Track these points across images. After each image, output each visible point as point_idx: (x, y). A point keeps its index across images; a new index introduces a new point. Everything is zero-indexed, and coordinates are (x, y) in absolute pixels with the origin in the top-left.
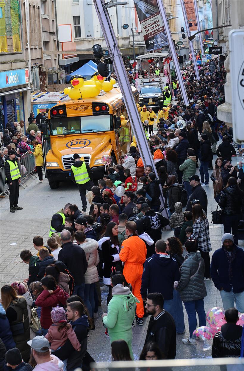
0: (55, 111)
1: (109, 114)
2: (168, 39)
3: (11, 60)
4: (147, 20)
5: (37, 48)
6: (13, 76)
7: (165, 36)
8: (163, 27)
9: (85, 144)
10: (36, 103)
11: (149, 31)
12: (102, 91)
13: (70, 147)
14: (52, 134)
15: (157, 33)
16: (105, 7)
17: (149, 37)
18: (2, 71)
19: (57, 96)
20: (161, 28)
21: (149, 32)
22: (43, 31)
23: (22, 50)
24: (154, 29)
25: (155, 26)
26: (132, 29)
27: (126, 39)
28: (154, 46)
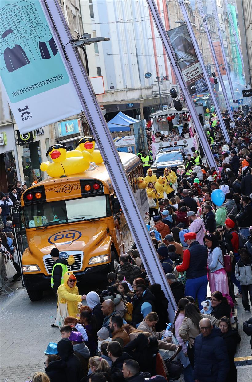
0: (30, 195)
1: (103, 194)
2: (207, 85)
4: (187, 68)
7: (204, 81)
8: (202, 74)
9: (73, 237)
11: (190, 77)
12: (91, 164)
13: (54, 242)
14: (27, 227)
15: (198, 79)
16: (177, 62)
17: (190, 84)
20: (200, 74)
21: (190, 79)
24: (194, 75)
25: (195, 73)
26: (157, 78)
27: (149, 89)
28: (195, 91)
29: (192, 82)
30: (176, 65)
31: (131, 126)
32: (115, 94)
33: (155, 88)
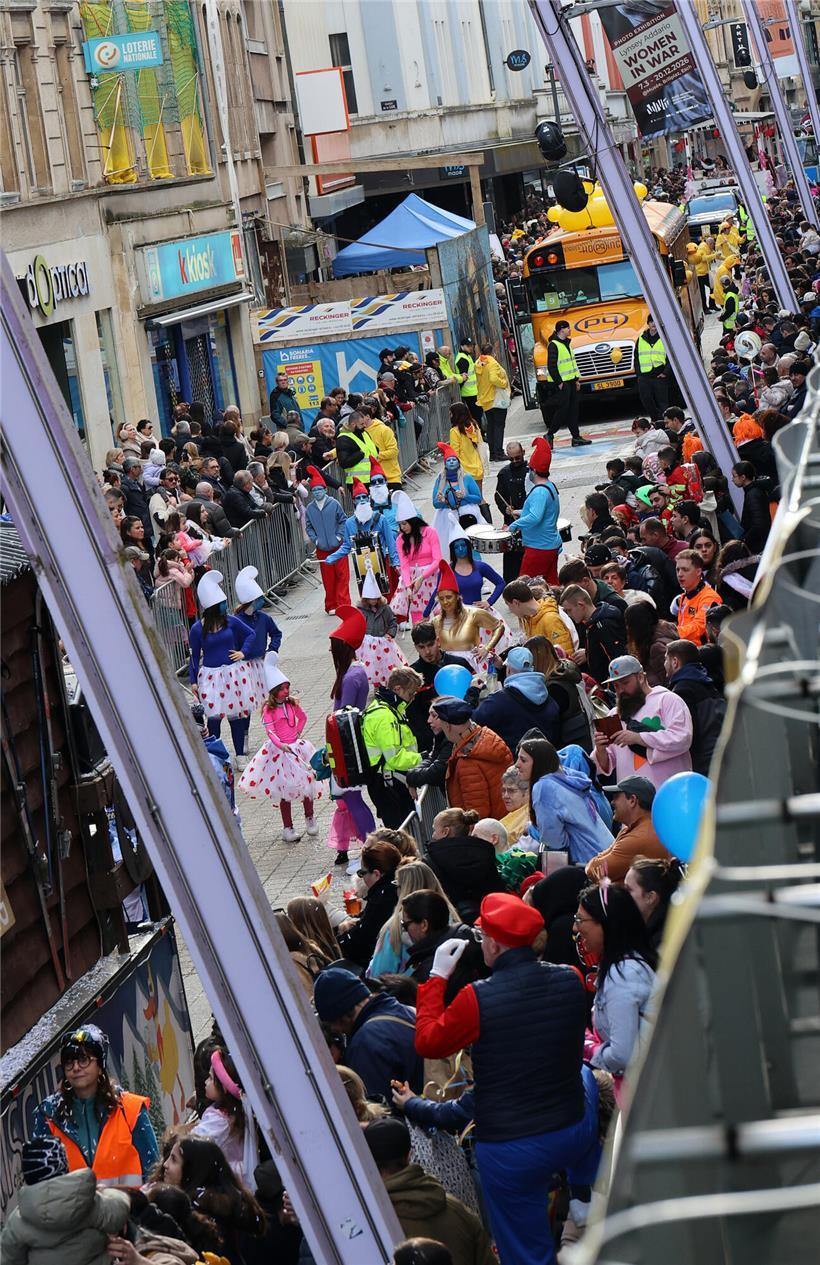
0: (539, 259)
2: (711, 97)
3: (185, 204)
4: (635, 35)
5: (246, 161)
6: (199, 255)
7: (698, 84)
8: (689, 56)
10: (273, 347)
11: (644, 71)
13: (586, 330)
14: (535, 310)
15: (672, 78)
16: (562, 15)
17: (645, 94)
18: (166, 241)
19: (341, 316)
20: (682, 58)
21: (643, 76)
22: (258, 100)
23: (210, 167)
24: (659, 62)
25: (664, 52)
26: (547, 68)
27: (522, 107)
28: (664, 120)
29: (651, 86)
30: (560, 26)
31: (430, 253)
32: (399, 130)
33: (545, 105)
